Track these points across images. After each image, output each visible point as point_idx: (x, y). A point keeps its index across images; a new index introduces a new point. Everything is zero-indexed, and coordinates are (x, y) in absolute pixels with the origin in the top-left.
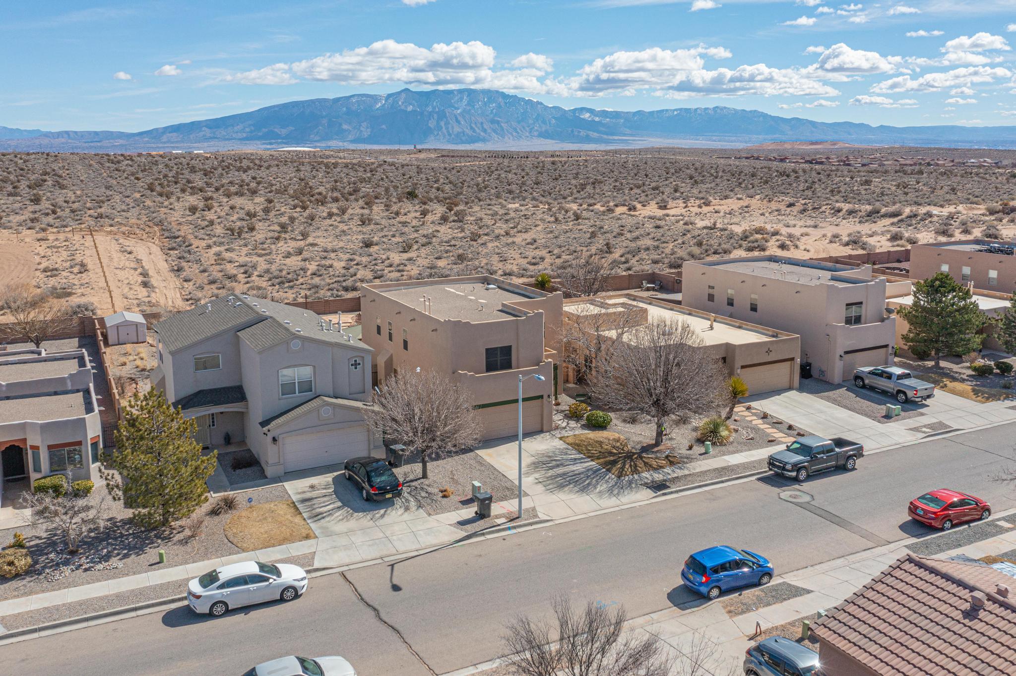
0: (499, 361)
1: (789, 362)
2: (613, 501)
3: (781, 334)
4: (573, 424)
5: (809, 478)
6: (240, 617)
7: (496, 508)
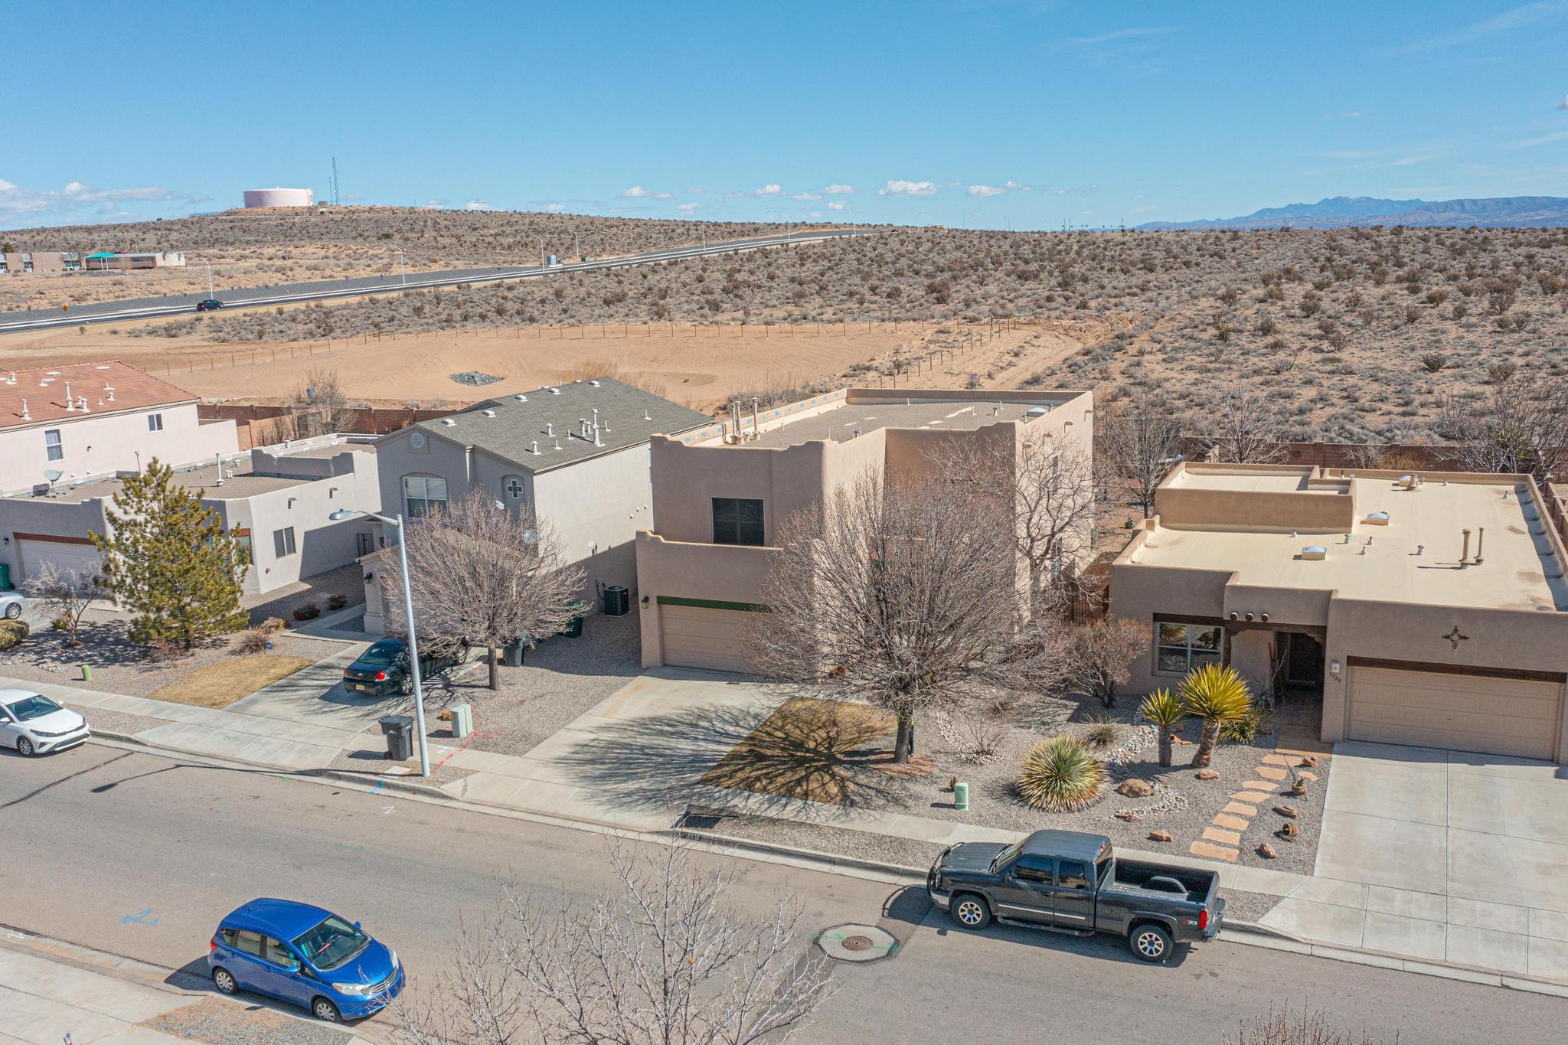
0: (737, 525)
1: (1555, 685)
5: (988, 926)
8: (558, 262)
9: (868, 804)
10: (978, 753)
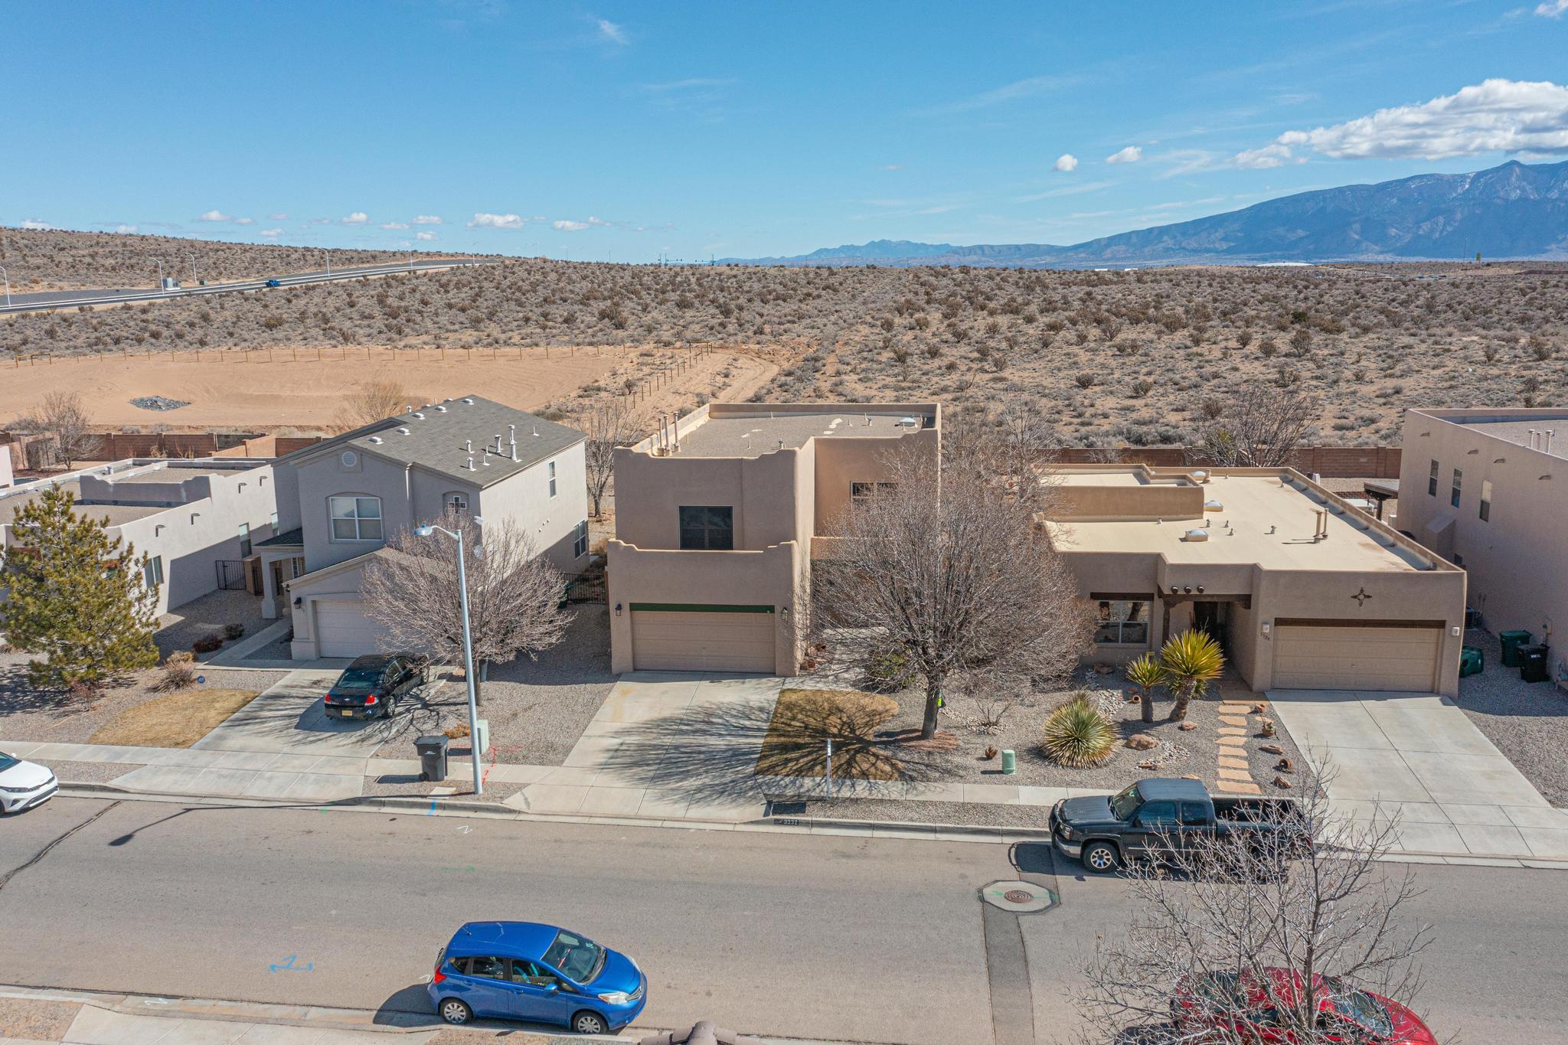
0: (705, 532)
1: (1434, 631)
3: (1441, 566)
4: (854, 673)
8: (176, 285)
9: (926, 778)
10: (985, 725)
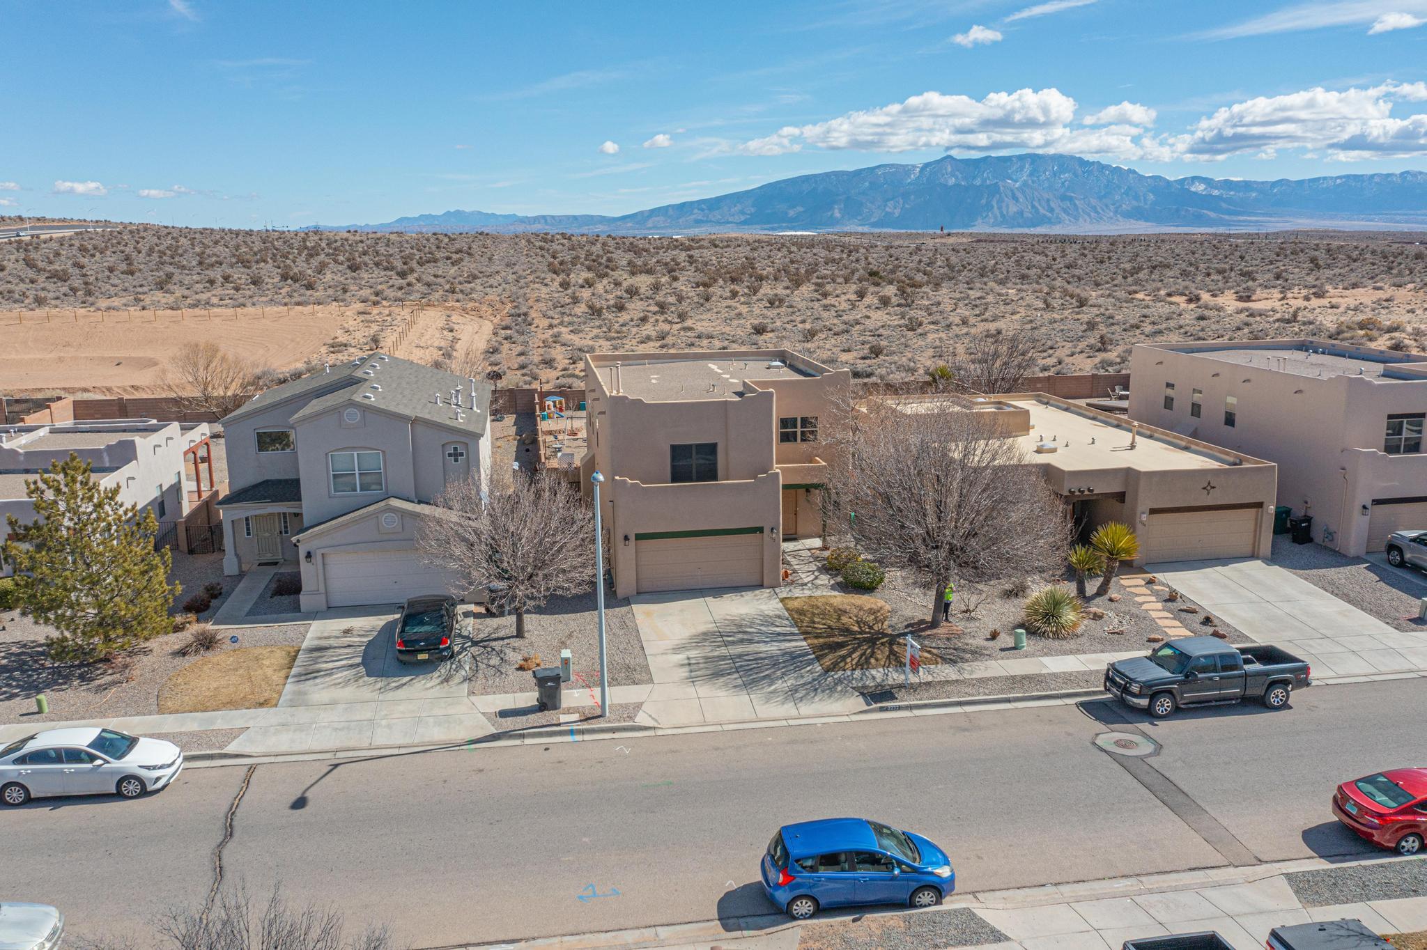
0: (694, 466)
1: (1254, 510)
2: (788, 709)
3: (1248, 461)
4: (824, 579)
5: (1178, 712)
6: (43, 812)
7: (574, 697)
9: (964, 660)
10: (964, 612)
